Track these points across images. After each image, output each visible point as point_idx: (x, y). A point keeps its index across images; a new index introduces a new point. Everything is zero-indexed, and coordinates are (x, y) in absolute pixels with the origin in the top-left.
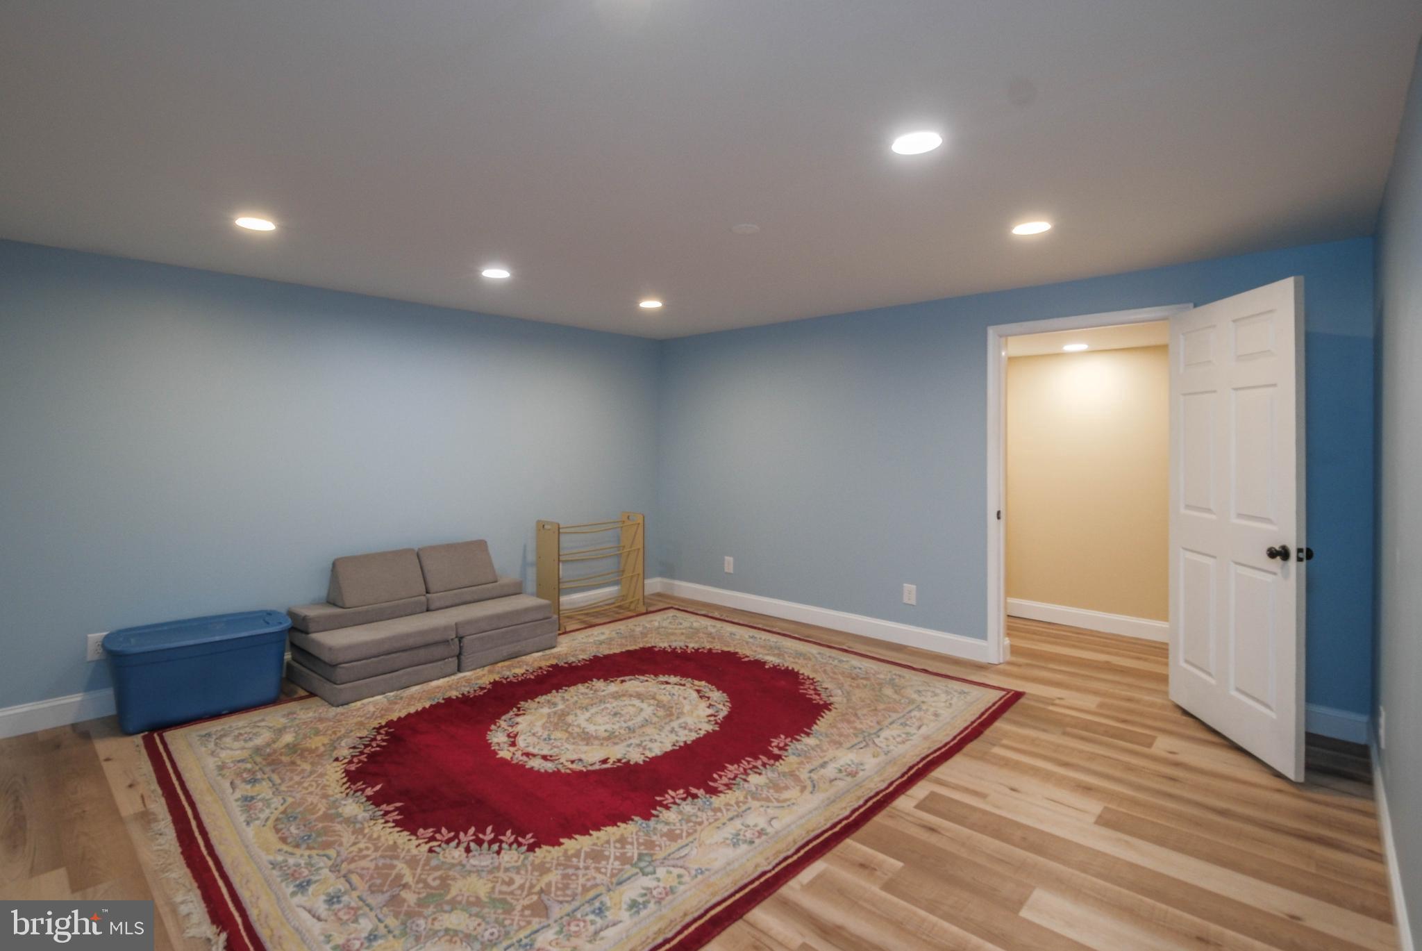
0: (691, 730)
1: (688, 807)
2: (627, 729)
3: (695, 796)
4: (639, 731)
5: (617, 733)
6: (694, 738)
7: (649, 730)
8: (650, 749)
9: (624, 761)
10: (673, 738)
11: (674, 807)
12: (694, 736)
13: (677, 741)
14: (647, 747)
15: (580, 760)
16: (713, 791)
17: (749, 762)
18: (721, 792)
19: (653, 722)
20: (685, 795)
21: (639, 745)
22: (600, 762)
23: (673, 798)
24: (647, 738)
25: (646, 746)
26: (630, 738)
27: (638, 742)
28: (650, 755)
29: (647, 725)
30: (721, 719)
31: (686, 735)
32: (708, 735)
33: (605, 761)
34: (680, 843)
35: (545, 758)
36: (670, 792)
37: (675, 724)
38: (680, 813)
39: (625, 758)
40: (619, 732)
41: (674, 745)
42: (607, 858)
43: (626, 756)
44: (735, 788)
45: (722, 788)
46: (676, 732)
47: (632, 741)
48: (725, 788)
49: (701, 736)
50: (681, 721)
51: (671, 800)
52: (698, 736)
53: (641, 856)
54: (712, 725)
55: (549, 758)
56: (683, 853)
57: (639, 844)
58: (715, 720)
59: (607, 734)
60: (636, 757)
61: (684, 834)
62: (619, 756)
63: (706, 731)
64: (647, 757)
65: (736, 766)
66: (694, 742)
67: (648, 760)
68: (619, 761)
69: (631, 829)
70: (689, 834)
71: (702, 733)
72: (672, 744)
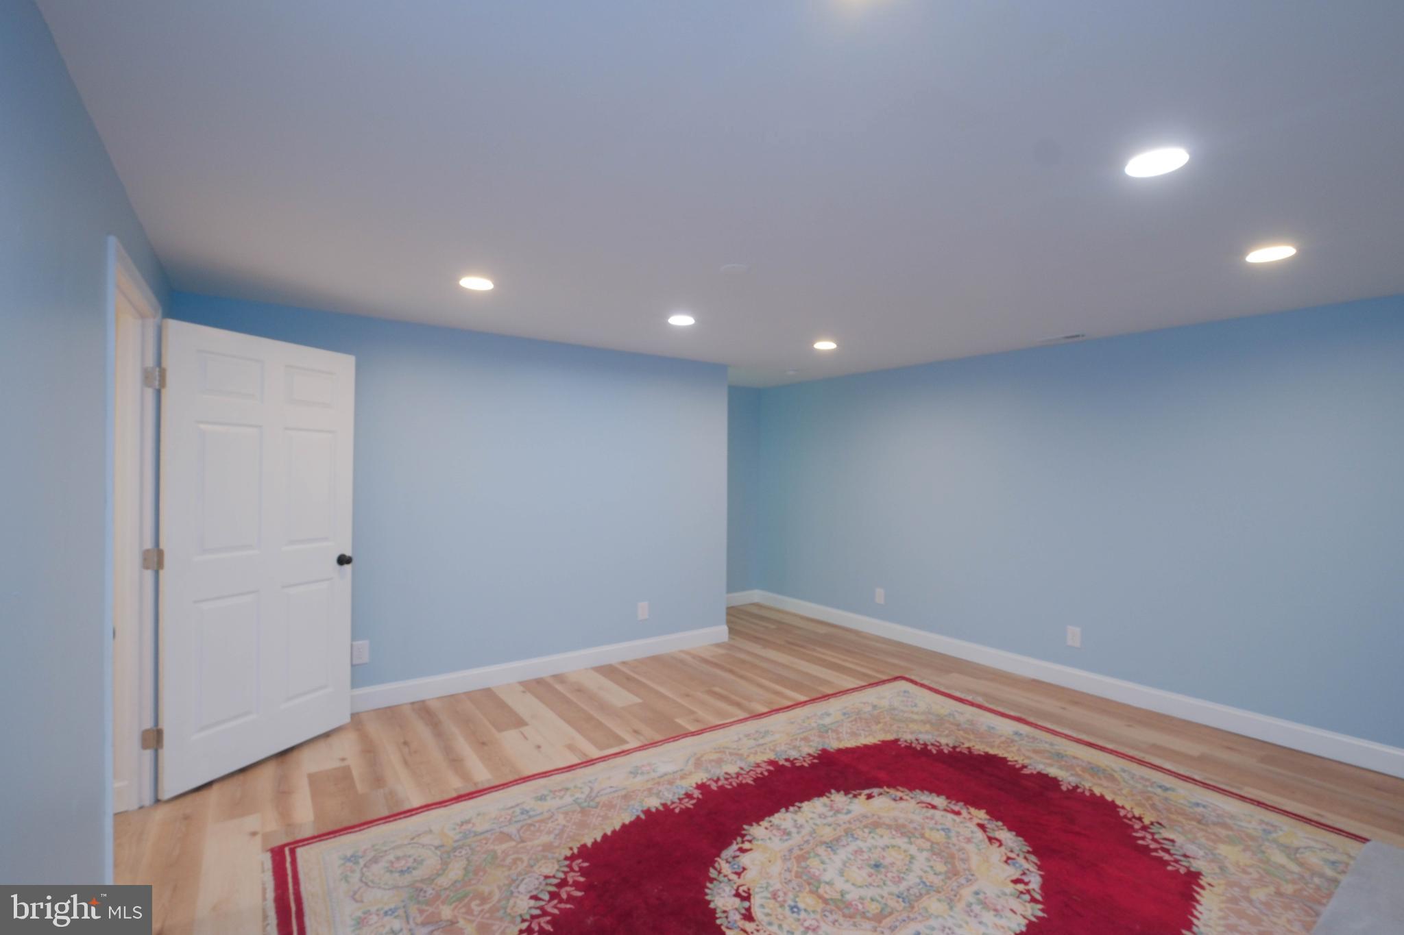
0: (778, 828)
1: (793, 754)
2: (856, 836)
3: (787, 760)
4: (840, 831)
5: (867, 830)
6: (776, 815)
7: (827, 833)
8: (825, 805)
9: (851, 796)
10: (800, 818)
11: (804, 755)
12: (777, 818)
13: (796, 812)
14: (828, 808)
15: (895, 800)
16: (771, 763)
17: (731, 784)
18: (765, 762)
19: (824, 847)
20: (795, 761)
21: (838, 811)
22: (873, 797)
23: (805, 761)
24: (830, 820)
25: (831, 810)
26: (850, 822)
27: (840, 816)
28: (824, 800)
29: (831, 841)
30: (735, 842)
31: (784, 820)
32: (758, 819)
33: (869, 797)
34: (802, 736)
35: (934, 807)
36: (806, 765)
37: (796, 839)
38: (800, 751)
39: (850, 798)
40: (864, 832)
41: (799, 808)
42: (847, 733)
43: (849, 800)
44: (753, 764)
45: (764, 765)
46: (795, 826)
47: (847, 818)
48: (761, 765)
49: (767, 819)
50: (787, 845)
51: (807, 760)
52: (772, 819)
53: (827, 732)
54: (750, 835)
55: (930, 807)
56: (798, 731)
57: (828, 737)
58: (743, 842)
59: (879, 831)
60: (838, 798)
61: (799, 740)
62: (856, 801)
63: (760, 825)
64: (828, 797)
65: (744, 782)
66: (778, 811)
67: (827, 794)
68: (855, 796)
69: (833, 744)
70: (796, 739)
71: (764, 823)
72: (802, 809)
